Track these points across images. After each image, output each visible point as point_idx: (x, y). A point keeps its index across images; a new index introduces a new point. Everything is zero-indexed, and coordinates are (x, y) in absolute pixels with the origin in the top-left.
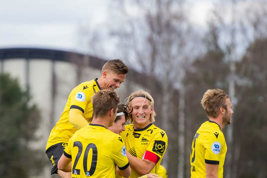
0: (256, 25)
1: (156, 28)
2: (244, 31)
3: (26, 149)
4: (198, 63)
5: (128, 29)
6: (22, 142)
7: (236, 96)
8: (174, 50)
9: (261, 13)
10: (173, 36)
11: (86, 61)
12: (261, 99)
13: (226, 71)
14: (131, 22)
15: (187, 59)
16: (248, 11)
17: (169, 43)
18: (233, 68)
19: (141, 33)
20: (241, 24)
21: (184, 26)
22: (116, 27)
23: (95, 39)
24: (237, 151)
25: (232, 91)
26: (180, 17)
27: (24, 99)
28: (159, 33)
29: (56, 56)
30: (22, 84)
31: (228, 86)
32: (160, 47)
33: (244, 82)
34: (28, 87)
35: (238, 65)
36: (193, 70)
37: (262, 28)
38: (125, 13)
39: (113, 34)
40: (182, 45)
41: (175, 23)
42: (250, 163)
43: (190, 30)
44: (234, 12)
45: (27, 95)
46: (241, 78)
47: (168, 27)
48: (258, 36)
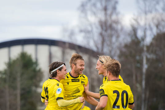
0: (157, 26)
1: (104, 28)
2: (151, 29)
3: (35, 92)
4: (126, 46)
5: (89, 29)
6: (34, 88)
7: (147, 64)
8: (114, 39)
9: (160, 19)
10: (113, 32)
11: (67, 45)
12: (160, 65)
13: (141, 51)
14: (91, 25)
15: (120, 44)
16: (153, 19)
17: (111, 36)
18: (145, 49)
19: (96, 31)
20: (150, 26)
21: (119, 27)
22: (83, 28)
23: (72, 34)
24: (148, 93)
25: (145, 61)
26: (117, 22)
27: (34, 66)
28: (106, 31)
29: (51, 43)
30: (33, 58)
31: (143, 58)
32: (106, 38)
33: (151, 56)
34: (37, 60)
35: (148, 47)
36: (124, 50)
37: (161, 28)
38: (88, 20)
39: (81, 31)
40: (118, 37)
41: (114, 25)
42: (155, 99)
43: (122, 29)
44: (146, 19)
45: (36, 63)
46: (150, 54)
47: (111, 27)
48: (159, 32)
